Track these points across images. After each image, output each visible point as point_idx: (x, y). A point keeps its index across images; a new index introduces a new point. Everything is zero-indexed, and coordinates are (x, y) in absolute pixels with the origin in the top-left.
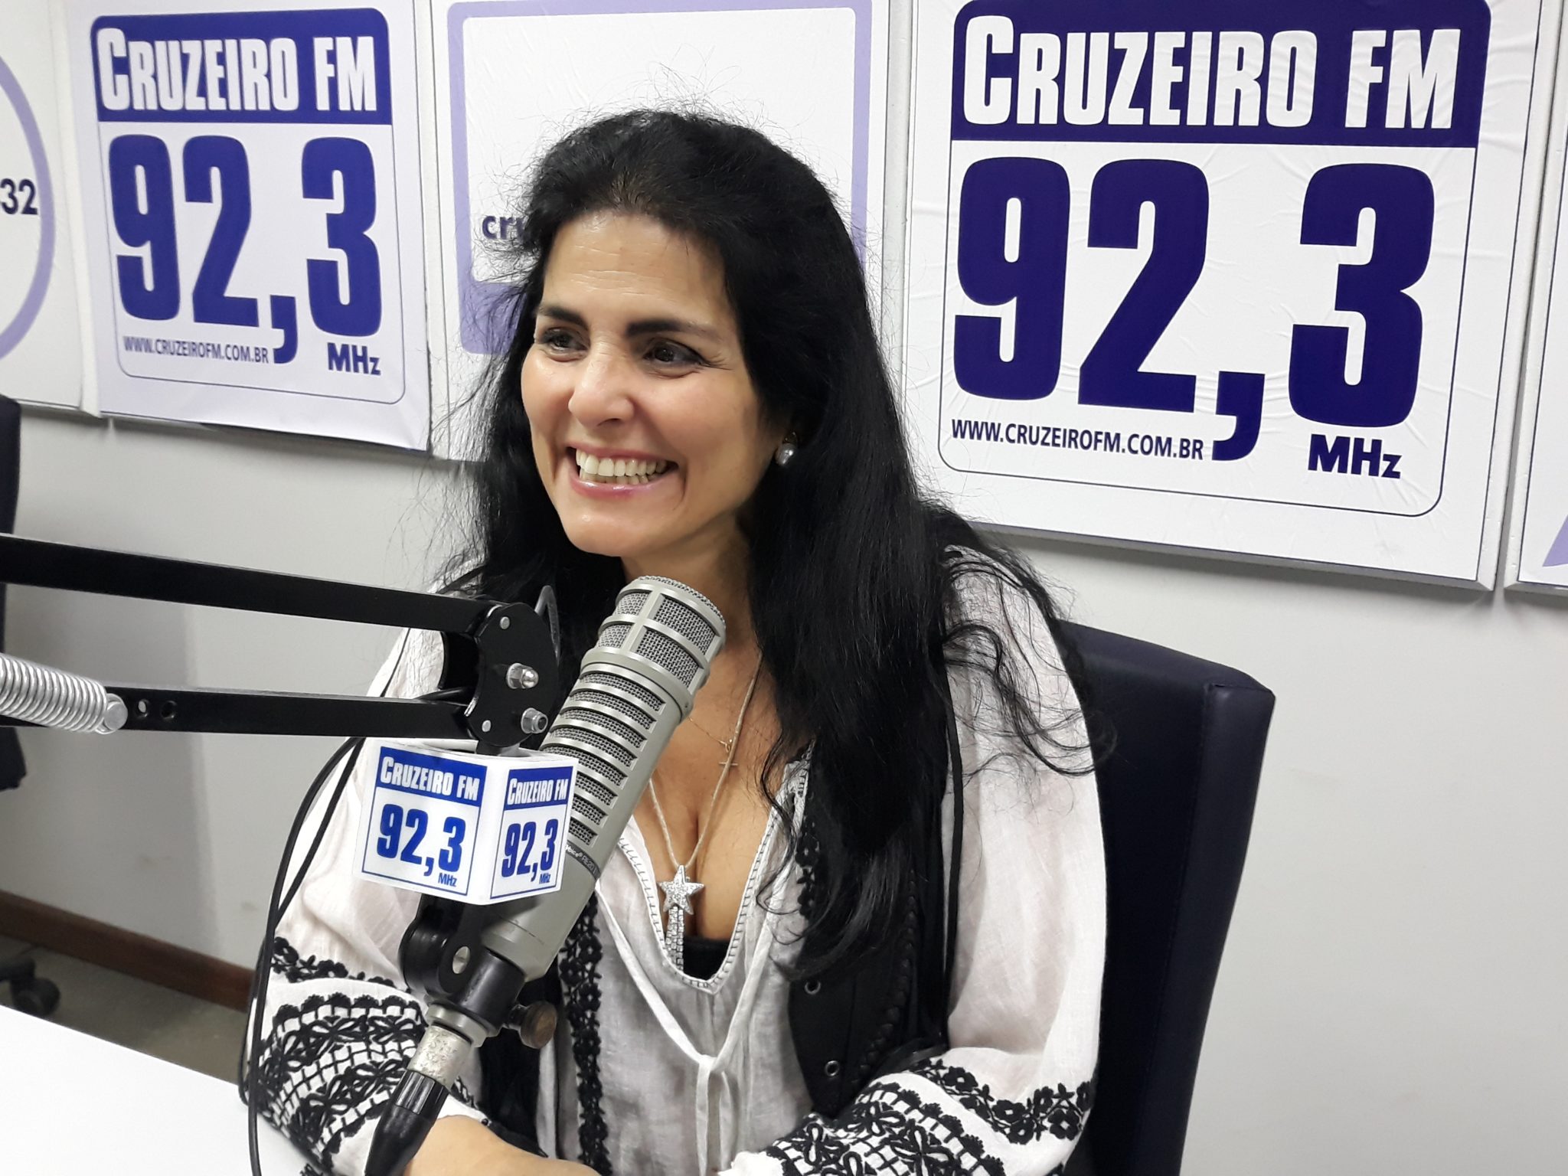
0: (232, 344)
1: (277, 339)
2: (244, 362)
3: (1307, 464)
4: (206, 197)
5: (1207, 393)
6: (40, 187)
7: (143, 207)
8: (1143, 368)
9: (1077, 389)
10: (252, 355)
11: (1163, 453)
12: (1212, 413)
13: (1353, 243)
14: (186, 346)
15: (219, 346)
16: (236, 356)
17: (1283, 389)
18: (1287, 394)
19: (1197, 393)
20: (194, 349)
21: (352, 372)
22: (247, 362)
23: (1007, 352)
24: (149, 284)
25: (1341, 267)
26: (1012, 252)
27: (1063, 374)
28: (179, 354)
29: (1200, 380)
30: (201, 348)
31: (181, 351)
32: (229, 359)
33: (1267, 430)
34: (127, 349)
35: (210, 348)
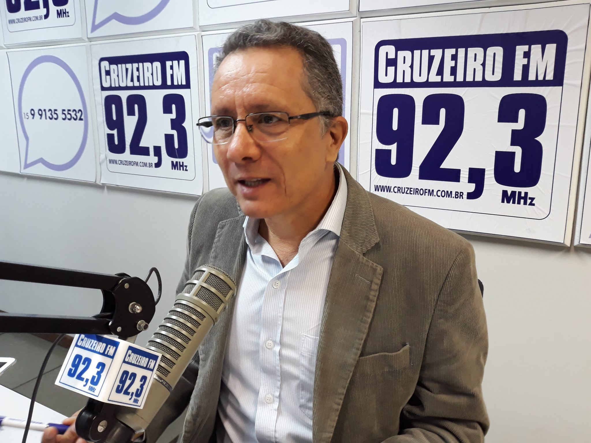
0: (142, 162)
1: (155, 160)
2: (145, 167)
3: (501, 201)
4: (133, 114)
5: (464, 175)
6: (84, 112)
7: (114, 118)
8: (442, 167)
9: (418, 174)
10: (148, 165)
11: (449, 197)
12: (466, 182)
13: (516, 121)
14: (128, 162)
15: (138, 162)
16: (143, 165)
17: (491, 174)
18: (493, 176)
19: (461, 175)
20: (130, 163)
21: (179, 170)
22: (146, 167)
23: (393, 162)
24: (116, 142)
25: (512, 130)
26: (395, 127)
27: (414, 169)
28: (125, 165)
29: (462, 171)
30: (132, 163)
31: (126, 164)
32: (141, 166)
33: (486, 188)
34: (110, 163)
35: (135, 163)
